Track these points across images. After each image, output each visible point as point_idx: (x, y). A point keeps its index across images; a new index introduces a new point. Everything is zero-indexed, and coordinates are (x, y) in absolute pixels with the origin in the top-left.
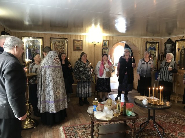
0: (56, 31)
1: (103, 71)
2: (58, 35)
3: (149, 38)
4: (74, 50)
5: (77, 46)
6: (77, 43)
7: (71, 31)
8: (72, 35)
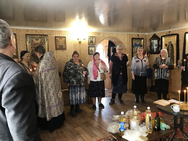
0: (32, 26)
1: (98, 73)
2: (35, 31)
3: (135, 34)
4: (57, 49)
5: (59, 44)
6: (59, 40)
7: (51, 26)
8: (53, 31)
